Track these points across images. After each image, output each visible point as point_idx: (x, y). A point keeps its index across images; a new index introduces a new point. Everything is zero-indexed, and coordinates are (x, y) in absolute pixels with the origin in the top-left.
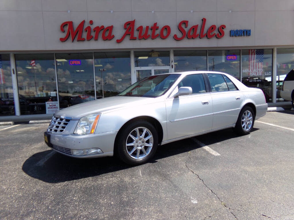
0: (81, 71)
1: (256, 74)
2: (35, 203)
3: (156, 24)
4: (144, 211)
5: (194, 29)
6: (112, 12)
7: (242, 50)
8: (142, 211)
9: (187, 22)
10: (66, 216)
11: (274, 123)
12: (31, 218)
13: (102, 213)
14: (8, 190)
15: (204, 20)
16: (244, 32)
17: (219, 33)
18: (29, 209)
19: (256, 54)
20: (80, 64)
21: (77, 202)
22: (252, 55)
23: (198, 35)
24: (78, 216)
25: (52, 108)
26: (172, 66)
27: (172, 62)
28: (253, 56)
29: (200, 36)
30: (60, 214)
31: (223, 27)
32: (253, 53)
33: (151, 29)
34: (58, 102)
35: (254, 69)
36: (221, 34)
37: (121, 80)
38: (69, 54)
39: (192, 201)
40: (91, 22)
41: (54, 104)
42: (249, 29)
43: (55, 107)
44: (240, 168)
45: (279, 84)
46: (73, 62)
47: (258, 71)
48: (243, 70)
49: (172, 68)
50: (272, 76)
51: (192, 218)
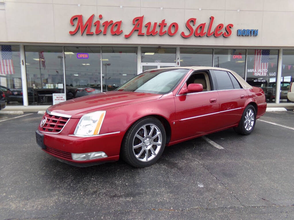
0: (87, 64)
1: (261, 74)
2: (58, 181)
3: (164, 21)
4: (156, 191)
5: (201, 27)
6: (121, 7)
7: (248, 49)
8: (154, 191)
9: (195, 19)
10: (87, 192)
11: (276, 122)
12: (56, 192)
13: (119, 192)
14: (31, 169)
15: (212, 19)
16: (251, 31)
17: (226, 32)
18: (54, 186)
19: (262, 54)
20: (87, 57)
21: (95, 182)
22: (258, 54)
23: (205, 33)
24: (98, 193)
25: (59, 100)
26: (178, 63)
27: (178, 59)
28: (259, 56)
29: (207, 34)
30: (82, 191)
31: (230, 26)
32: (259, 54)
33: (159, 26)
34: (65, 94)
35: (259, 69)
36: (228, 33)
37: (126, 75)
38: (77, 47)
39: (199, 185)
40: (101, 17)
41: (61, 96)
42: (256, 29)
43: (62, 98)
44: (242, 160)
45: (283, 85)
46: (81, 55)
47: (263, 71)
48: (248, 70)
49: (178, 65)
50: (276, 77)
51: (199, 199)
